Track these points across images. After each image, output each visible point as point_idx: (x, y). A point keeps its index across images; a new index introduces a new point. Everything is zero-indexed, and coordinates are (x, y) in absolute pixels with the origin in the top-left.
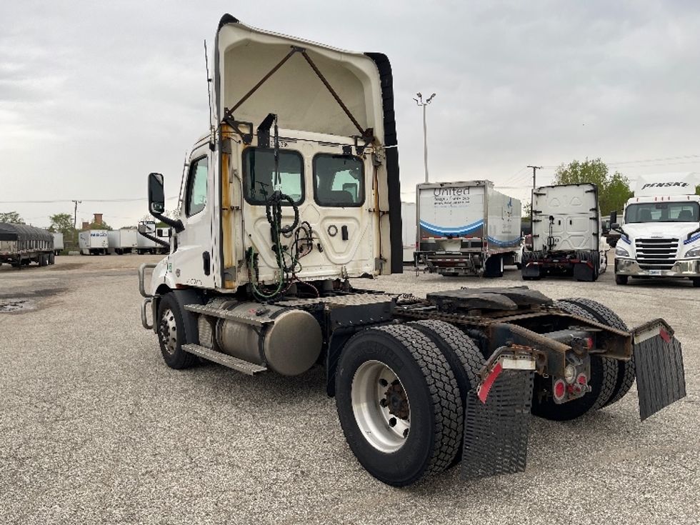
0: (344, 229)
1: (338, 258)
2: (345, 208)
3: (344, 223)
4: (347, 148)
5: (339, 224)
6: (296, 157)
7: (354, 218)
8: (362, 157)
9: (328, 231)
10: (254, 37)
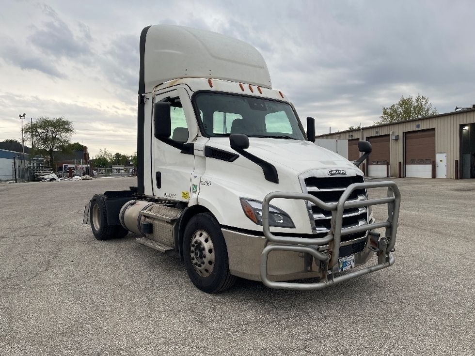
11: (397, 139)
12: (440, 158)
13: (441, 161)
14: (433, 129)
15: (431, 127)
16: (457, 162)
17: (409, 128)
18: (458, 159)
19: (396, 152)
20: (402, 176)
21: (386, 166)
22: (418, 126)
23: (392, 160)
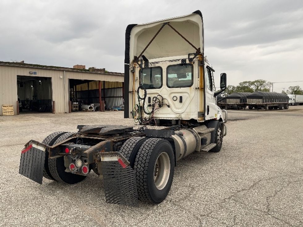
0: (181, 98)
1: (178, 110)
2: (182, 88)
3: (181, 95)
4: (184, 61)
5: (178, 96)
6: (159, 69)
7: (186, 92)
8: (192, 63)
9: (173, 98)
10: (146, 27)
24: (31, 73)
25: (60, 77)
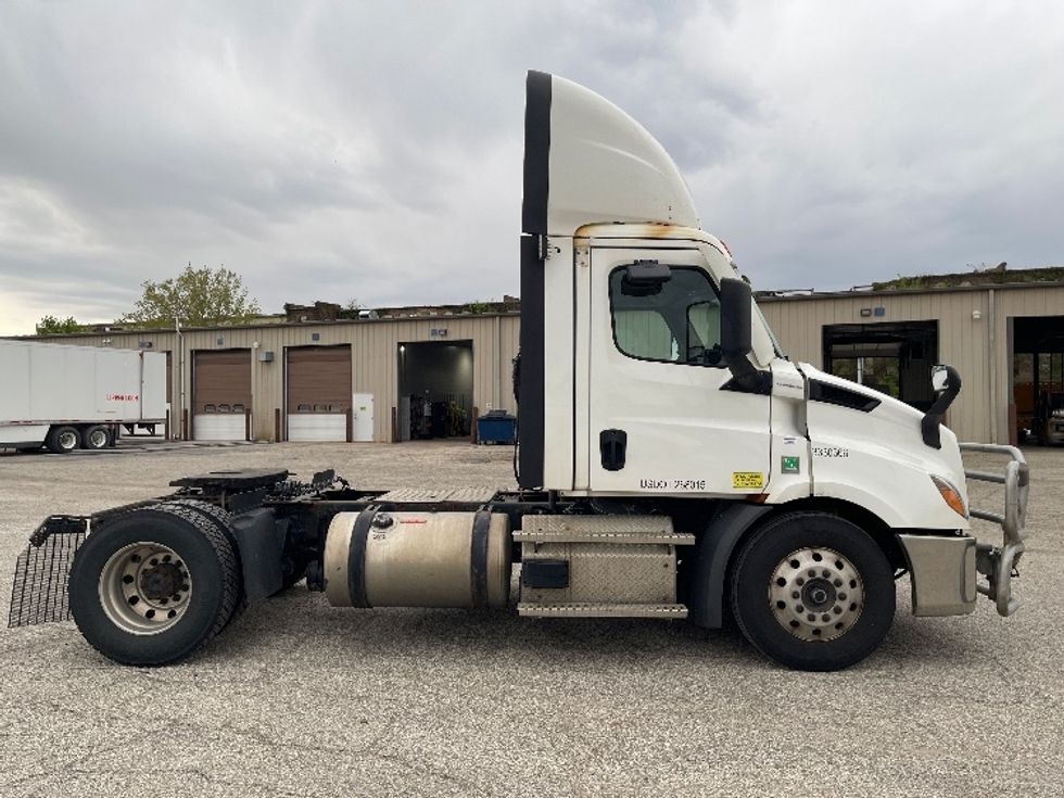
11: (270, 360)
12: (362, 401)
13: (362, 409)
14: (348, 346)
15: (343, 342)
16: (394, 409)
17: (297, 337)
18: (396, 405)
19: (267, 387)
20: (281, 439)
21: (244, 416)
22: (316, 337)
23: (257, 404)
24: (865, 312)
25: (972, 317)
